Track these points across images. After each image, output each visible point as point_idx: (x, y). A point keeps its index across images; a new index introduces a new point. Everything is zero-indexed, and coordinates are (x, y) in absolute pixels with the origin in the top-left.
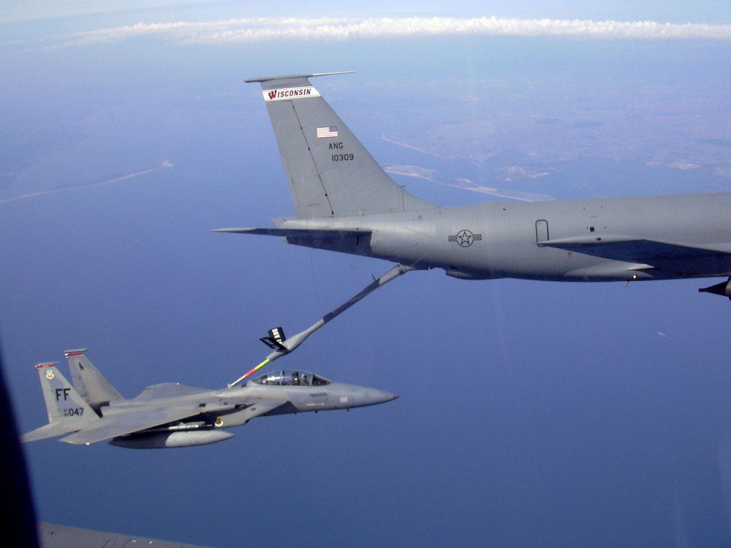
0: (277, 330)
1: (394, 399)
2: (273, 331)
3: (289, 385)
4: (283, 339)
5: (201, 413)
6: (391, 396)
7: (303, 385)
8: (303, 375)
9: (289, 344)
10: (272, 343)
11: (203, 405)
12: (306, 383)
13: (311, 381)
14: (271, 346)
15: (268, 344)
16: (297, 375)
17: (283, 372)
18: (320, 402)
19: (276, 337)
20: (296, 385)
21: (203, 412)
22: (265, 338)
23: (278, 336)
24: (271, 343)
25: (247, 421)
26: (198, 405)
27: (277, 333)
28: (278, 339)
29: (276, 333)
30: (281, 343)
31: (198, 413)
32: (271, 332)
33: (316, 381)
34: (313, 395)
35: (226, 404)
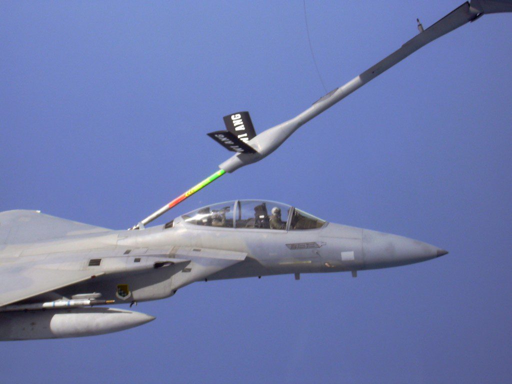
0: (239, 116)
1: (440, 254)
2: (233, 118)
3: (249, 227)
4: (252, 133)
5: (93, 277)
6: (434, 249)
7: (274, 228)
8: (274, 210)
9: (260, 143)
10: (230, 142)
11: (95, 262)
12: (280, 224)
13: (288, 219)
14: (228, 147)
15: (222, 143)
16: (262, 209)
17: (239, 203)
18: (305, 259)
19: (237, 129)
20: (262, 227)
21: (97, 275)
22: (218, 133)
23: (242, 128)
24: (229, 140)
25: (174, 291)
26: (87, 262)
27: (240, 122)
28: (241, 132)
29: (238, 122)
30: (245, 140)
31: (88, 277)
32: (228, 121)
33: (299, 222)
34: (293, 247)
35: (137, 260)
